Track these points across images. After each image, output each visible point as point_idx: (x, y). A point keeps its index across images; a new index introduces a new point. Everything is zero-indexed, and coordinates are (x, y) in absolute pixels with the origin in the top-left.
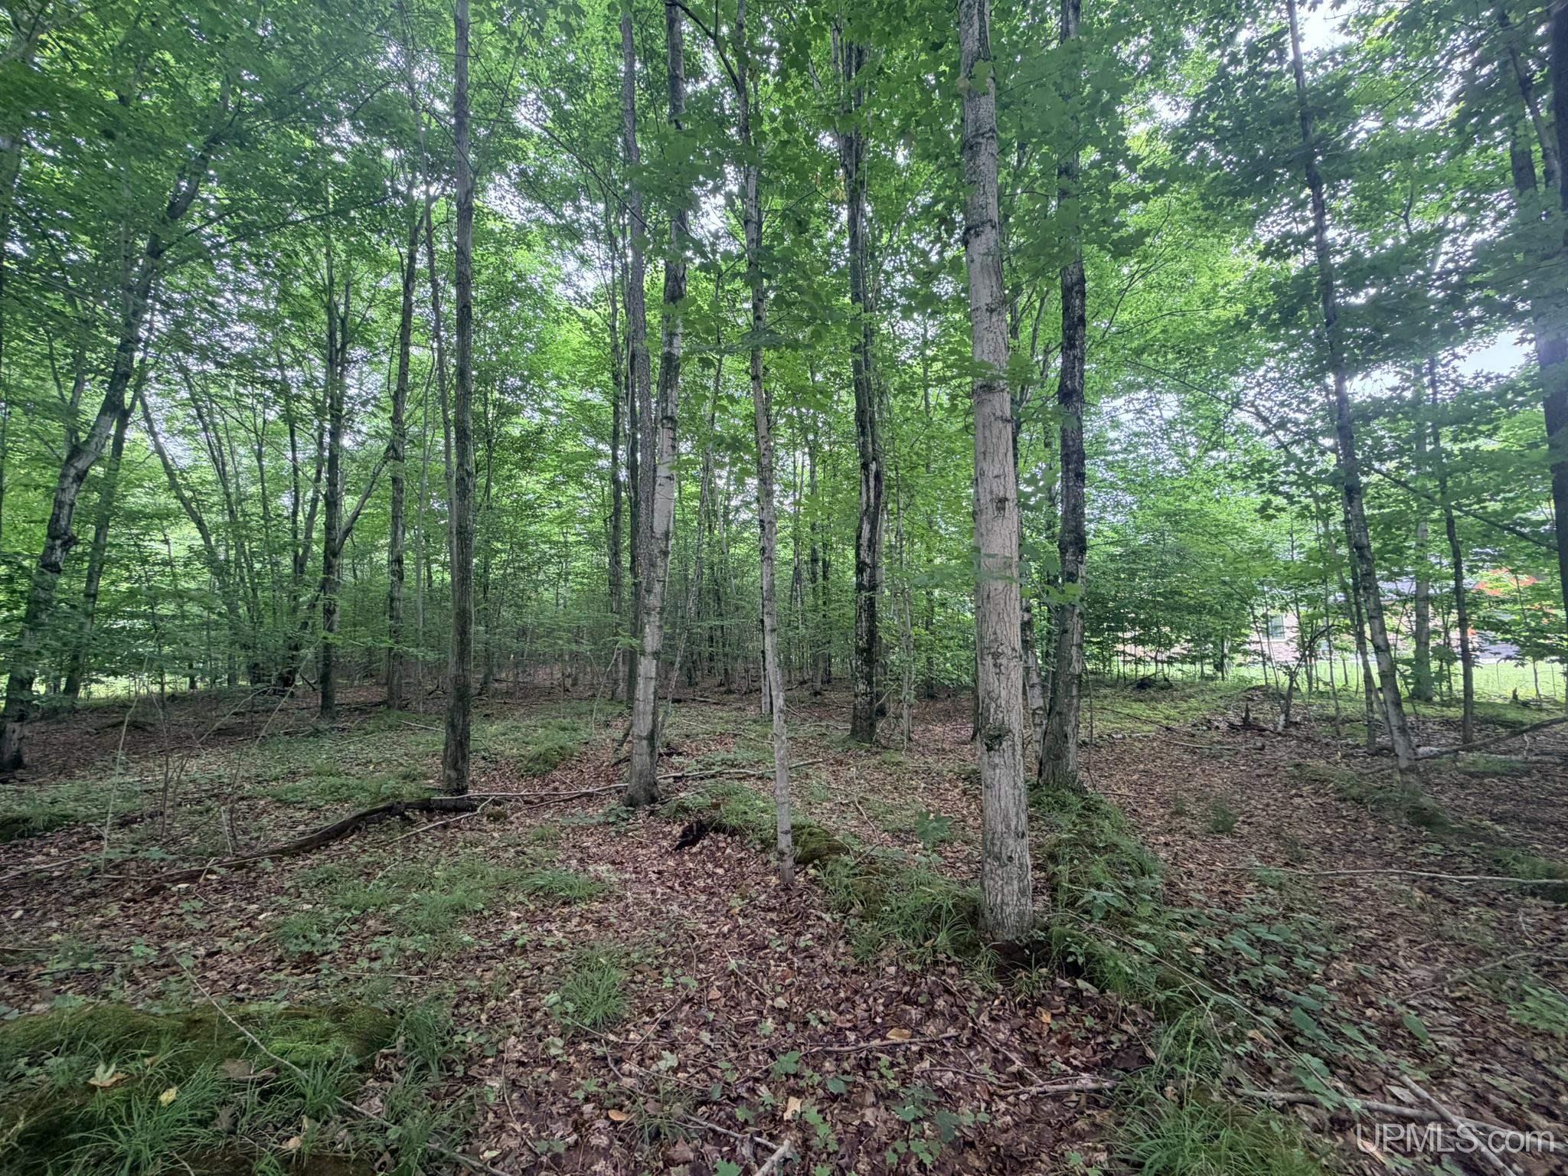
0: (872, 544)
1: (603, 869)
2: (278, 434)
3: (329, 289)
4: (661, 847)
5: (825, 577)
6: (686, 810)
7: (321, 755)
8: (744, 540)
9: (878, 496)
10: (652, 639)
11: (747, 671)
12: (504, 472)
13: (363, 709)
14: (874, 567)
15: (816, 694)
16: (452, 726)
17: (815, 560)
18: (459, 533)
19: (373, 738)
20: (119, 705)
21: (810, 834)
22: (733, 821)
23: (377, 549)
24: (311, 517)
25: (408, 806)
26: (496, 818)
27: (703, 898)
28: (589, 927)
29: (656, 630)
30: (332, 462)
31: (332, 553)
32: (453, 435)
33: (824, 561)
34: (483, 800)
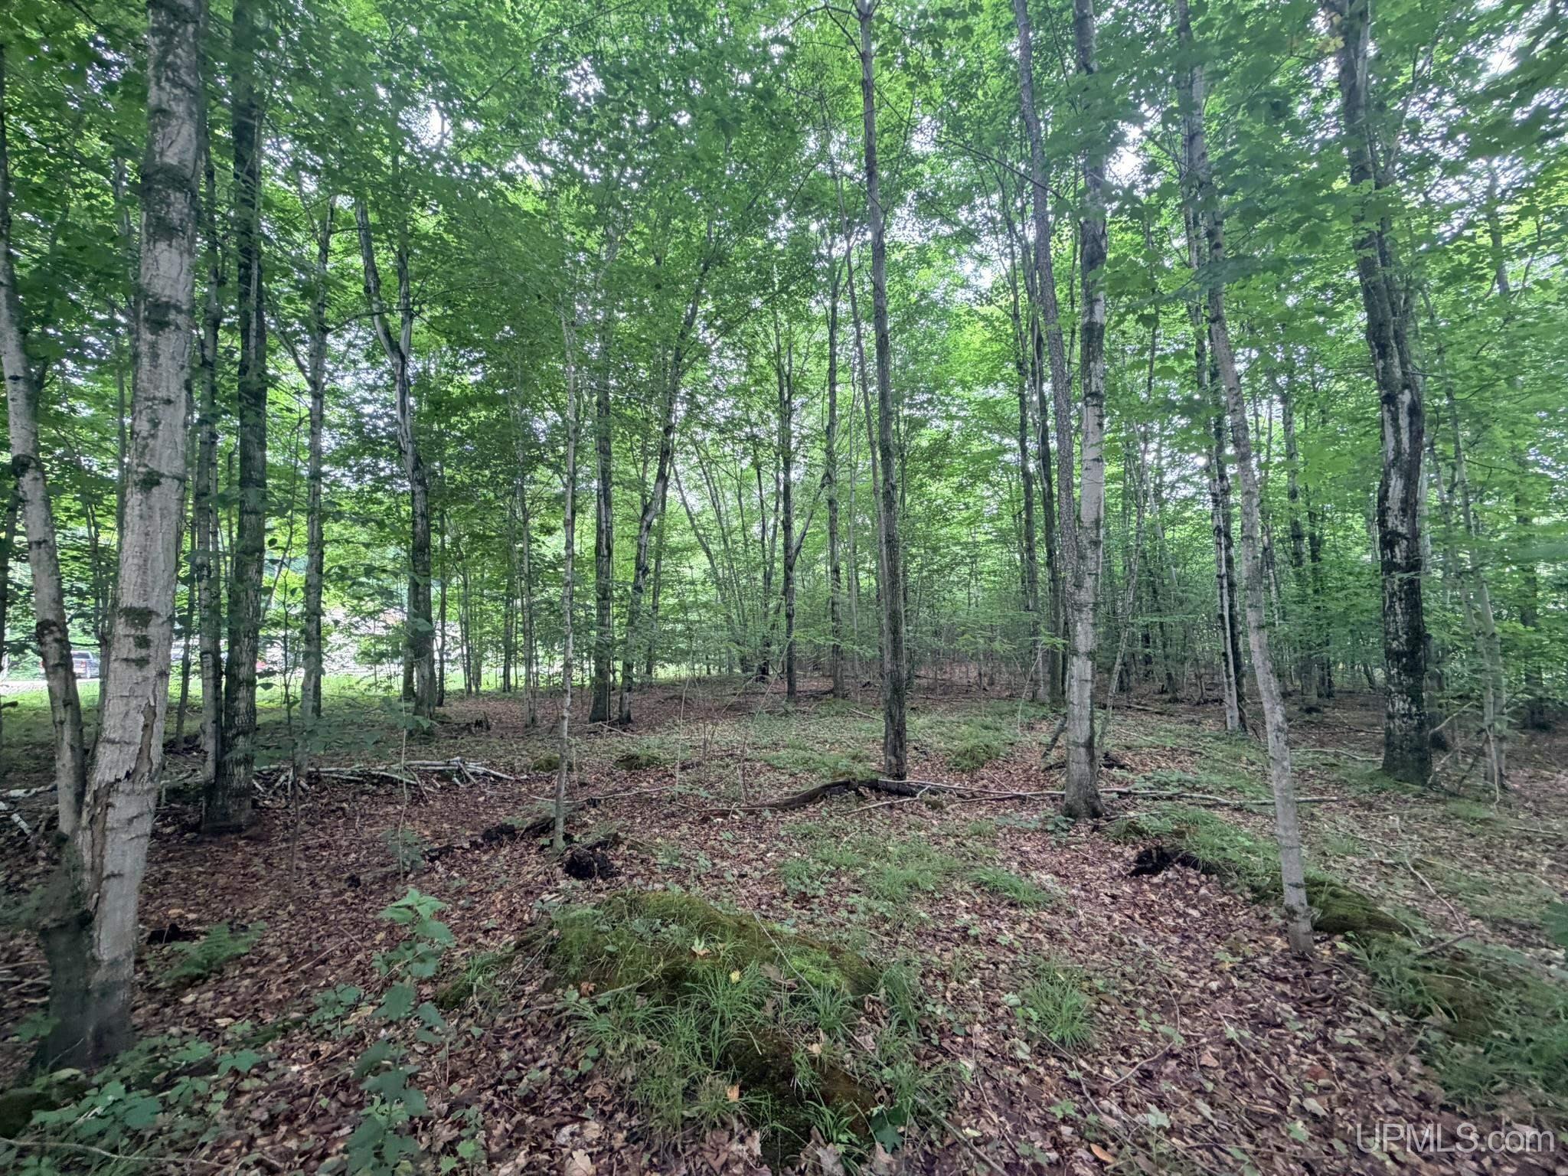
0: (1410, 506)
1: (1046, 877)
2: (750, 478)
3: (778, 355)
4: (1111, 869)
5: (1315, 557)
6: (1140, 832)
7: (791, 731)
8: (1184, 521)
9: (1416, 436)
10: (1085, 637)
11: (1199, 677)
12: (915, 482)
13: (816, 696)
14: (1415, 535)
15: (1310, 710)
16: (890, 716)
17: (1297, 537)
18: (888, 542)
19: (827, 721)
20: (673, 684)
21: (1334, 895)
22: (1204, 855)
23: (817, 561)
24: (773, 540)
25: (861, 783)
26: (935, 806)
27: (1175, 940)
28: (1041, 936)
29: (1089, 628)
30: (786, 494)
31: (789, 568)
32: (878, 456)
33: (1312, 537)
34: (921, 787)
